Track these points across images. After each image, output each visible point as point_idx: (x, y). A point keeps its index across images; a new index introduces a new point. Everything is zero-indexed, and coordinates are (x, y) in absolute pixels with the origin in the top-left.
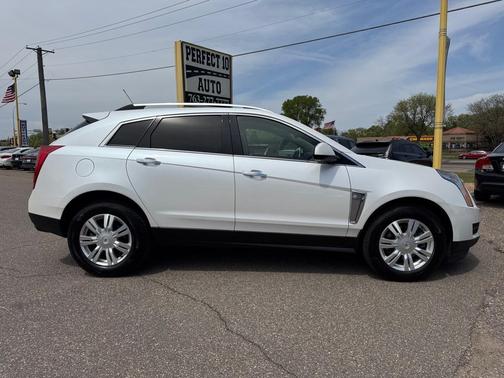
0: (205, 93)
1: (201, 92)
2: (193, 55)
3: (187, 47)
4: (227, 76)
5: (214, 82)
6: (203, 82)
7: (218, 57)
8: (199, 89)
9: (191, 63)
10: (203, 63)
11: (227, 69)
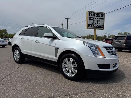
0: (95, 24)
2: (91, 14)
3: (90, 12)
4: (103, 19)
5: (98, 21)
6: (94, 21)
7: (100, 14)
8: (93, 23)
9: (90, 17)
10: (95, 16)
11: (103, 17)
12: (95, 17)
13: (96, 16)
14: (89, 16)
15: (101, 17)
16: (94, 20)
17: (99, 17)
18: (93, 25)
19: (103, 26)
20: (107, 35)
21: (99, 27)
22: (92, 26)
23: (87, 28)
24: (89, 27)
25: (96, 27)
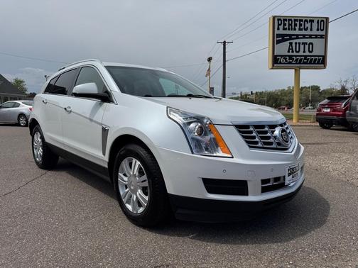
0: (295, 54)
1: (291, 54)
2: (285, 25)
3: (278, 20)
4: (322, 37)
5: (306, 43)
6: (294, 45)
7: (312, 21)
8: (289, 52)
9: (281, 32)
10: (295, 29)
11: (322, 30)
12: (297, 32)
13: (300, 29)
14: (278, 29)
15: (315, 32)
16: (294, 41)
17: (308, 32)
18: (291, 57)
19: (324, 57)
20: (349, 86)
21: (310, 63)
22: (286, 59)
23: (271, 66)
24: (277, 63)
25: (300, 63)
